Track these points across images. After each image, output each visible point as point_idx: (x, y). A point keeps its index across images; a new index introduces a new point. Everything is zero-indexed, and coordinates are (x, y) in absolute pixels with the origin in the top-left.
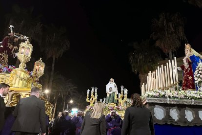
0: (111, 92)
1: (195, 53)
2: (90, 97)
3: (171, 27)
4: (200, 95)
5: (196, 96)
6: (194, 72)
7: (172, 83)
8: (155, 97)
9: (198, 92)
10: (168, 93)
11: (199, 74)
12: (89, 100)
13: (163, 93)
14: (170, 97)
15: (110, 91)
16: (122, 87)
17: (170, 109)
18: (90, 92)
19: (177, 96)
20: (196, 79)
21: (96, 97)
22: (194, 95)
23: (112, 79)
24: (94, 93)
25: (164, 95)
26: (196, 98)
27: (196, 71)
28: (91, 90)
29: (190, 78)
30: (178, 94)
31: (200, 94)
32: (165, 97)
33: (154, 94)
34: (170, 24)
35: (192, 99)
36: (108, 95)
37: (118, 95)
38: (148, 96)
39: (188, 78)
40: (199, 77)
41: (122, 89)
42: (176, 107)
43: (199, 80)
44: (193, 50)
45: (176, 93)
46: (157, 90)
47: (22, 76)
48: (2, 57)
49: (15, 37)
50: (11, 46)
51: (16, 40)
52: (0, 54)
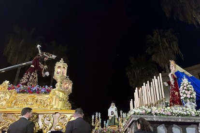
0: (113, 116)
1: (179, 69)
2: (94, 122)
3: (165, 42)
4: (186, 112)
5: (182, 113)
6: (180, 87)
7: (158, 99)
8: (141, 115)
9: (184, 108)
10: (154, 109)
11: (184, 90)
12: (94, 124)
13: (149, 110)
14: (156, 114)
15: (112, 114)
16: (121, 112)
17: (157, 126)
18: (95, 117)
19: (163, 113)
20: (181, 94)
21: (100, 121)
22: (180, 112)
23: (113, 104)
24: (98, 118)
25: (150, 113)
26: (182, 115)
27: (181, 87)
28: (95, 115)
29: (177, 93)
30: (164, 111)
31: (186, 110)
32: (152, 115)
33: (141, 111)
34: (165, 40)
35: (178, 116)
36: (110, 118)
37: (118, 119)
38: (135, 114)
39: (174, 93)
40: (184, 93)
41: (121, 114)
42: (163, 125)
43: (185, 95)
44: (177, 66)
45: (163, 110)
46: (144, 107)
47: (61, 96)
48: (33, 77)
49: (45, 57)
50: (42, 65)
51: (46, 59)
52: (32, 74)
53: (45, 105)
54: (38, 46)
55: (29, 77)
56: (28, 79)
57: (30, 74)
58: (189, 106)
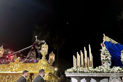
17: (81, 80)
47: (44, 63)
48: (32, 54)
49: (39, 42)
50: (37, 47)
51: (39, 43)
52: (32, 52)
53: (36, 69)
54: (36, 37)
55: (31, 54)
56: (30, 55)
57: (31, 52)
58: (106, 66)
